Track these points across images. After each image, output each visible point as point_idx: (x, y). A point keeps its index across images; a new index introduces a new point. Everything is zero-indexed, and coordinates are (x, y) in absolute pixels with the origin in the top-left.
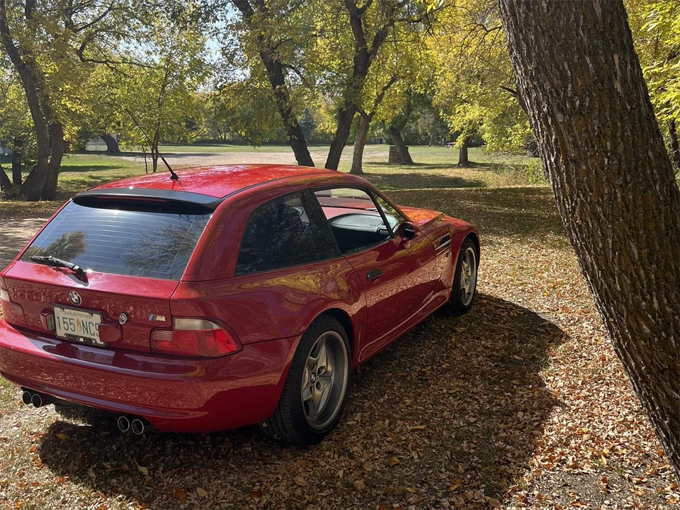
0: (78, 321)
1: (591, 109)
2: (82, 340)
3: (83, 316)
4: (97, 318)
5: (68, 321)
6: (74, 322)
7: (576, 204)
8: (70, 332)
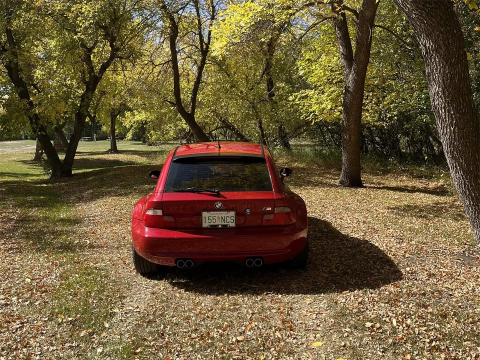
0: (218, 217)
1: (468, 112)
2: (220, 226)
3: (224, 214)
4: (232, 213)
5: (212, 218)
6: (216, 218)
7: (460, 143)
8: (212, 224)
